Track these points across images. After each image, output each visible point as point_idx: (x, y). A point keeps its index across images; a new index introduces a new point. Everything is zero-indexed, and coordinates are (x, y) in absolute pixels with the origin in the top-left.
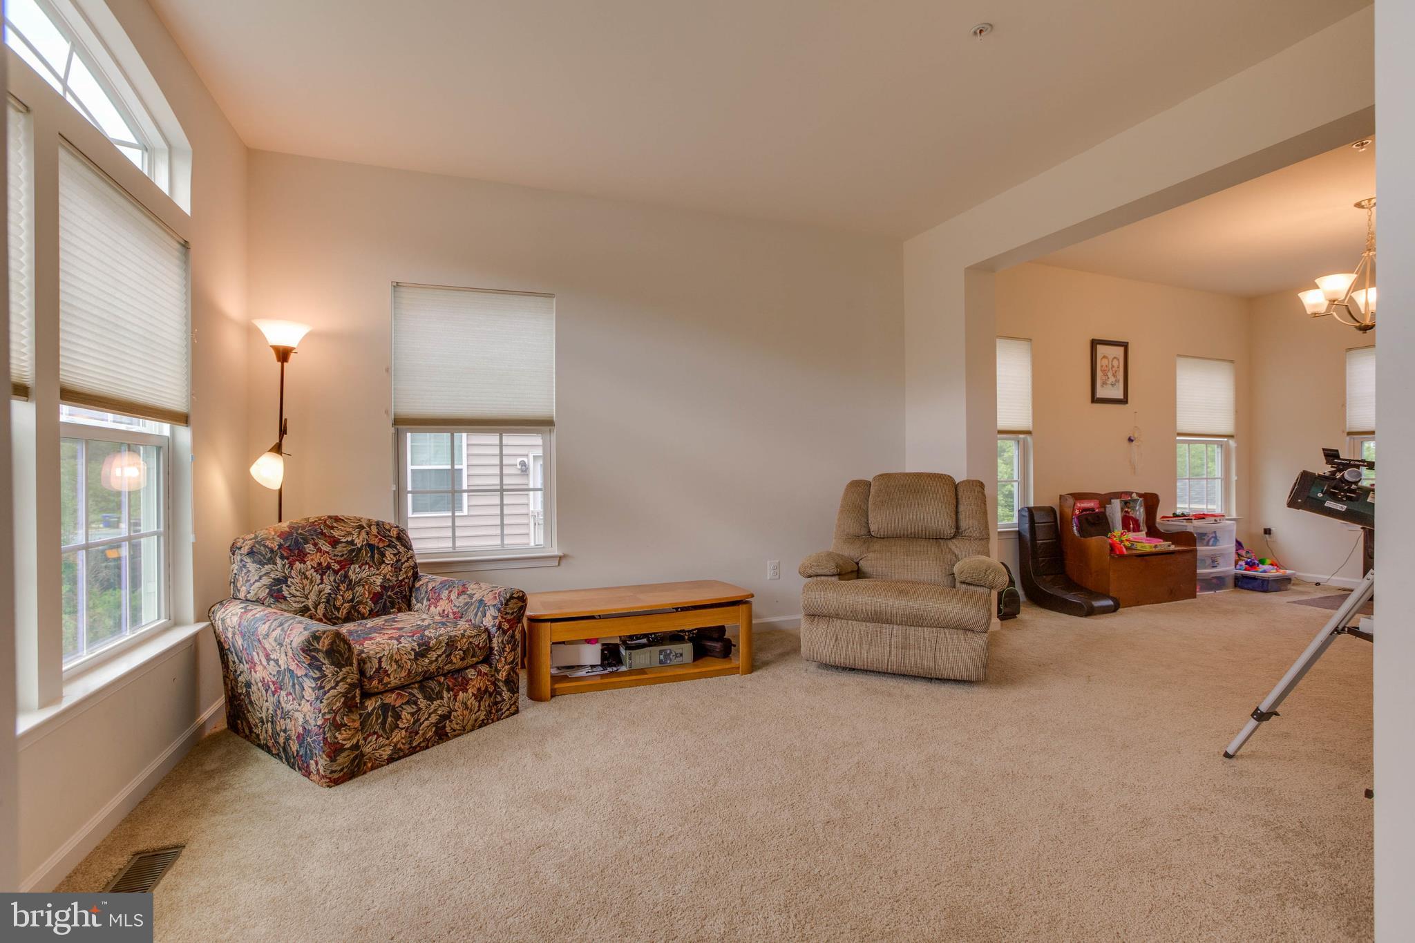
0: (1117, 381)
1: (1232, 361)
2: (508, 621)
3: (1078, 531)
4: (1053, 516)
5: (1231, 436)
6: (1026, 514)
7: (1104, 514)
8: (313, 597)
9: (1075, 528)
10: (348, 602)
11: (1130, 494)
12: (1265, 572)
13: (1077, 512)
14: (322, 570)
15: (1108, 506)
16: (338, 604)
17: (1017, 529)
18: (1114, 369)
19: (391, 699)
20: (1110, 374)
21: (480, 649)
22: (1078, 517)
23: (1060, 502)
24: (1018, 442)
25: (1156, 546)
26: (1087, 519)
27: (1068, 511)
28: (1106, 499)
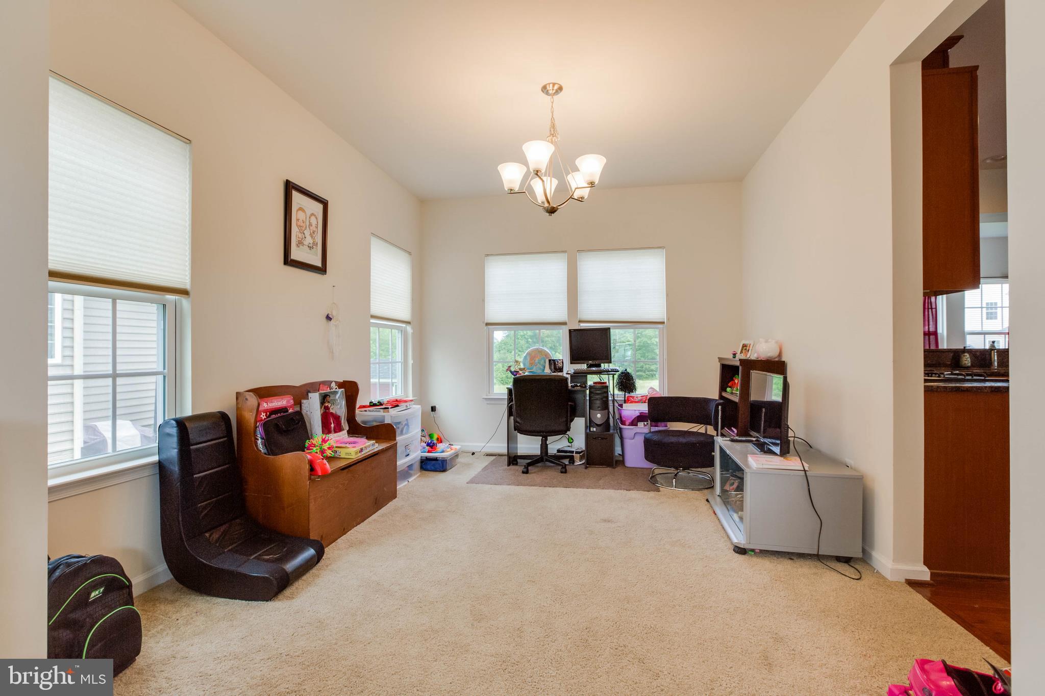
0: (315, 244)
1: (410, 253)
3: (265, 445)
4: (223, 427)
5: (408, 323)
6: (174, 431)
7: (299, 413)
9: (259, 441)
11: (328, 383)
12: (443, 452)
13: (263, 416)
15: (304, 401)
17: (155, 458)
18: (311, 228)
20: (307, 233)
22: (266, 425)
23: (237, 404)
24: (164, 306)
25: (361, 450)
26: (277, 426)
27: (250, 417)
28: (300, 393)
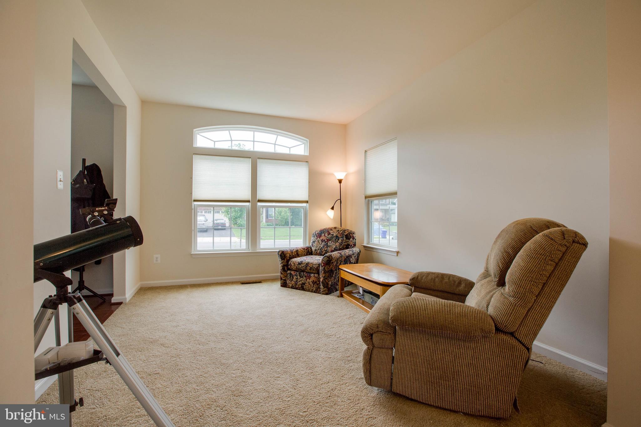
2: (323, 263)
8: (318, 247)
10: (325, 251)
14: (322, 241)
16: (323, 251)
19: (292, 272)
21: (315, 269)
